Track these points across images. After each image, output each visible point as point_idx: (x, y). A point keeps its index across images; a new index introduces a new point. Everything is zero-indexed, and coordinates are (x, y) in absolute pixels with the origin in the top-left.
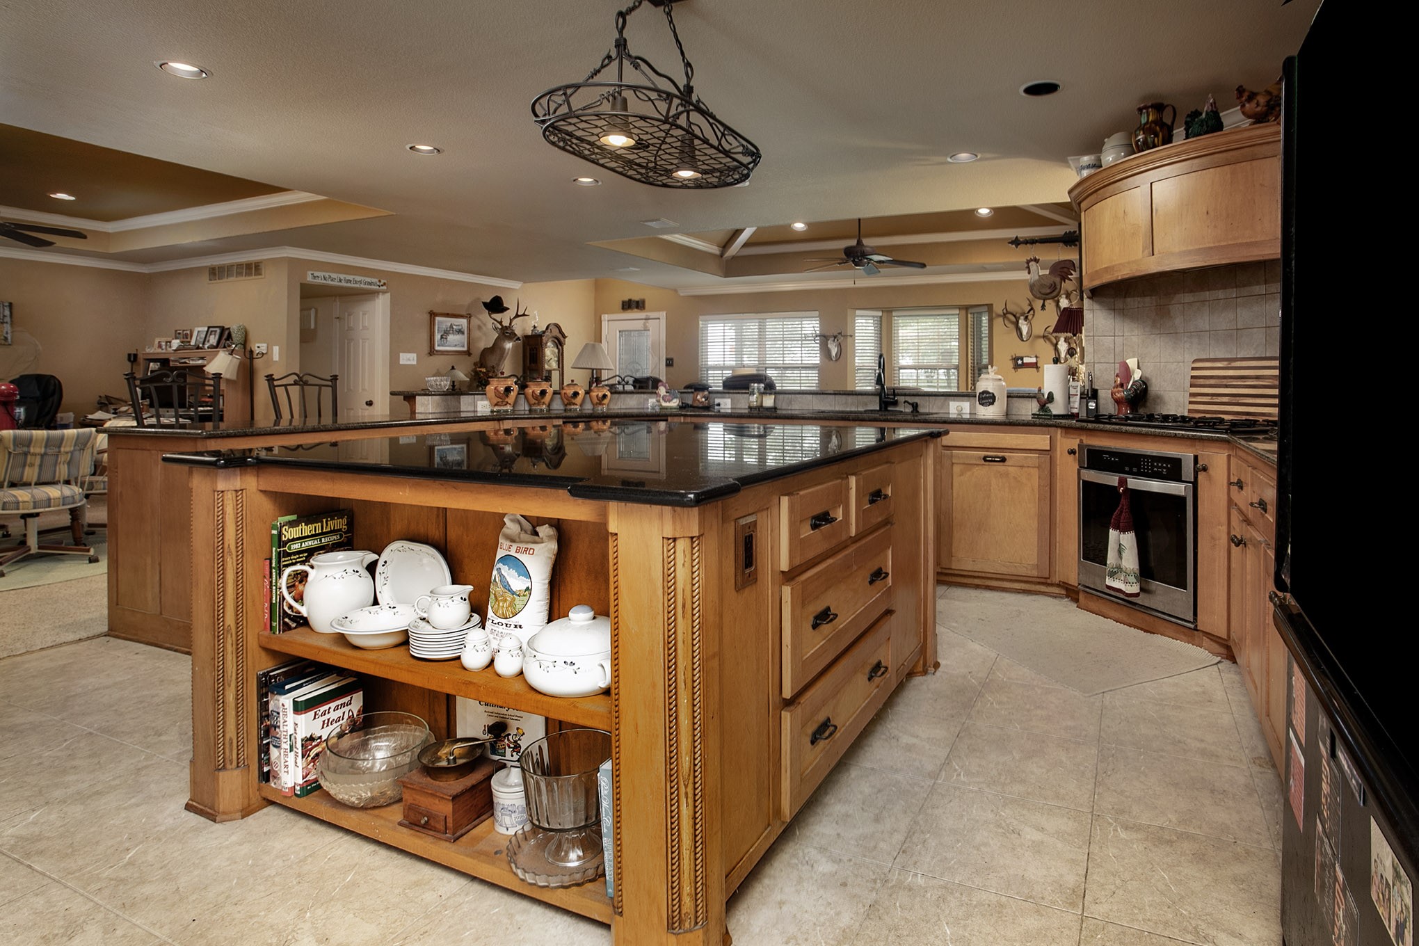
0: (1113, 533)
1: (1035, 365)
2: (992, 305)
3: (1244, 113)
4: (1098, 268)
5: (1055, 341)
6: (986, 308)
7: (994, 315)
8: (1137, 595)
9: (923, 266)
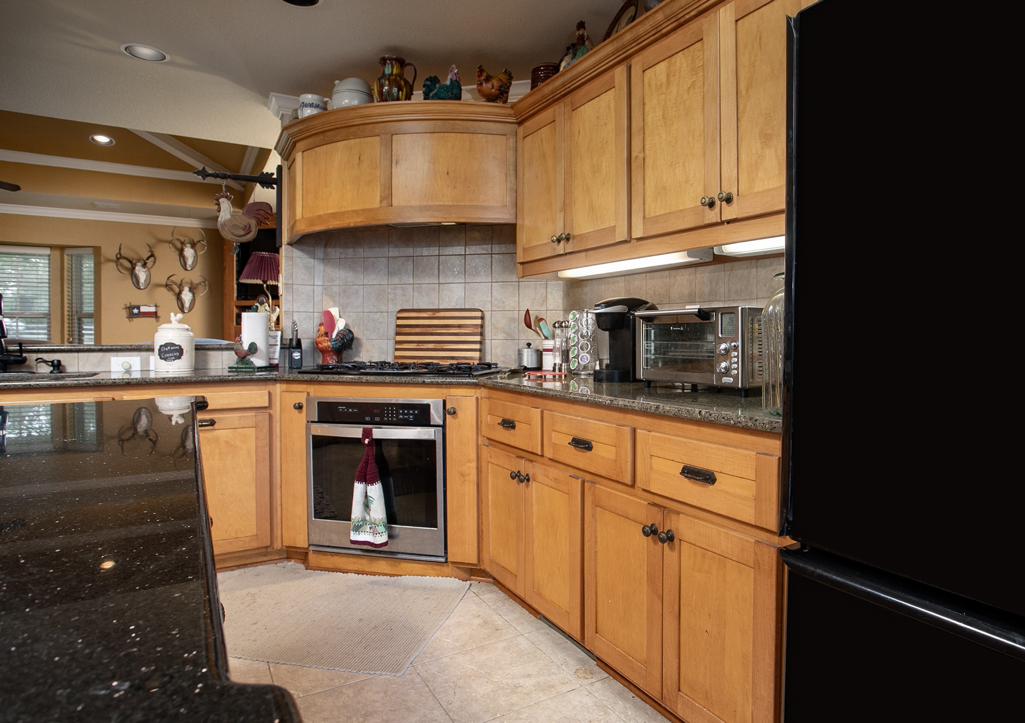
0: (358, 488)
1: (155, 315)
2: (100, 248)
3: (479, 91)
4: (321, 213)
5: (177, 290)
6: (91, 250)
7: (102, 259)
8: (385, 544)
9: (16, 188)
